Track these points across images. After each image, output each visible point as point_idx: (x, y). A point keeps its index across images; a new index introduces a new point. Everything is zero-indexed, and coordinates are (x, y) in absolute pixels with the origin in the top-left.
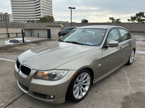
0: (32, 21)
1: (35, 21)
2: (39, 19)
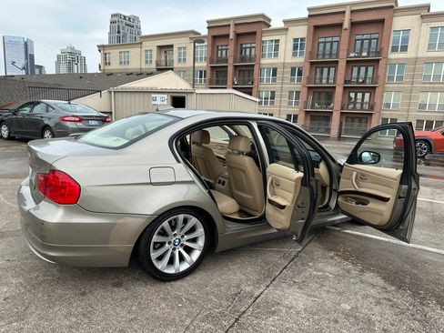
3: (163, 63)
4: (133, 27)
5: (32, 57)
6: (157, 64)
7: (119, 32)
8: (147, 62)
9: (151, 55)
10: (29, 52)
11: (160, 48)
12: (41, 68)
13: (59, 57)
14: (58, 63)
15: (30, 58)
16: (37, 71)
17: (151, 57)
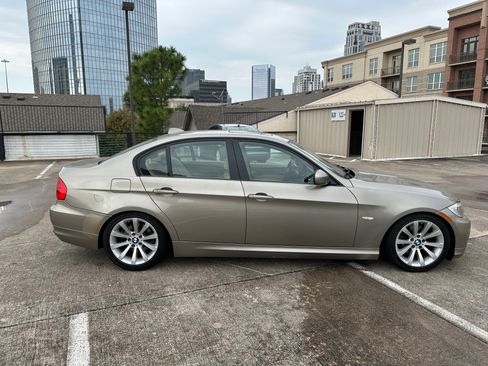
3: (390, 71)
4: (371, 34)
5: (274, 81)
6: (383, 73)
7: (356, 43)
8: (371, 72)
9: (376, 64)
10: (272, 78)
11: (387, 54)
12: (280, 91)
13: (296, 78)
14: (295, 85)
15: (271, 83)
16: (277, 94)
17: (376, 67)
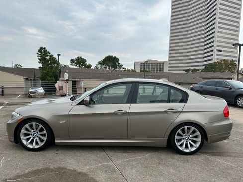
0: (194, 70)
1: (198, 70)
2: (203, 67)
